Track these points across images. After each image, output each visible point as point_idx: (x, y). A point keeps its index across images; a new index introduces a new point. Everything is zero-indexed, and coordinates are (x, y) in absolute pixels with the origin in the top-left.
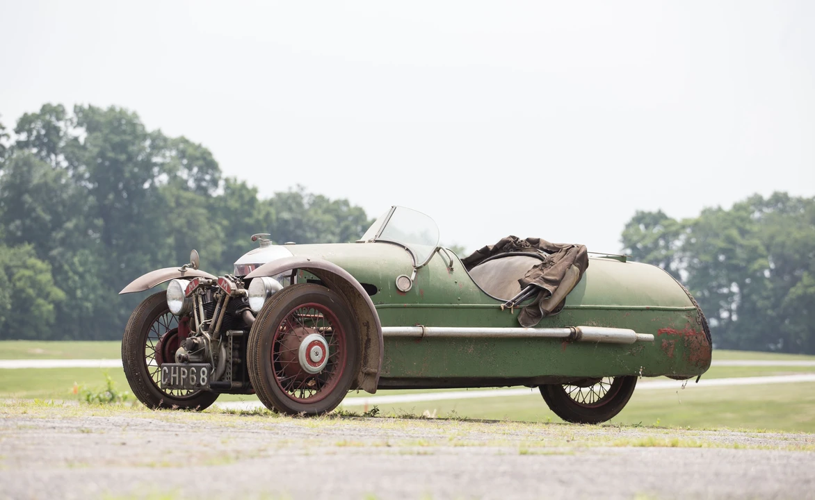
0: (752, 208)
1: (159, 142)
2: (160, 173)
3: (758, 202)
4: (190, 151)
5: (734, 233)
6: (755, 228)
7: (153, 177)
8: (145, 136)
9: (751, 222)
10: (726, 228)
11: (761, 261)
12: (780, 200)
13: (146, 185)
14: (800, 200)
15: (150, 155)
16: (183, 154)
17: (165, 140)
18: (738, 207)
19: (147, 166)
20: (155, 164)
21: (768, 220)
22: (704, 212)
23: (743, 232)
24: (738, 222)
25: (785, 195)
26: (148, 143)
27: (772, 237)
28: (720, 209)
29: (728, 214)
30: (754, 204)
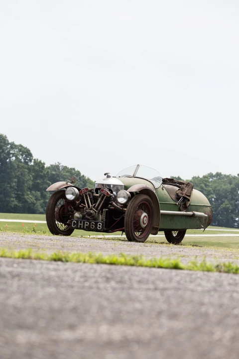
0: (209, 178)
1: (13, 146)
2: (13, 156)
3: (211, 175)
4: (23, 149)
5: (203, 185)
6: (210, 184)
7: (10, 158)
8: (8, 144)
9: (209, 182)
10: (200, 184)
11: (212, 195)
12: (218, 175)
13: (8, 160)
14: (225, 176)
15: (10, 150)
16: (20, 150)
17: (15, 146)
18: (204, 177)
19: (9, 154)
20: (11, 153)
21: (215, 182)
22: (193, 178)
23: (206, 185)
24: (204, 182)
25: (221, 173)
26: (9, 146)
27: (216, 187)
28: (199, 177)
29: (201, 179)
30: (210, 176)
